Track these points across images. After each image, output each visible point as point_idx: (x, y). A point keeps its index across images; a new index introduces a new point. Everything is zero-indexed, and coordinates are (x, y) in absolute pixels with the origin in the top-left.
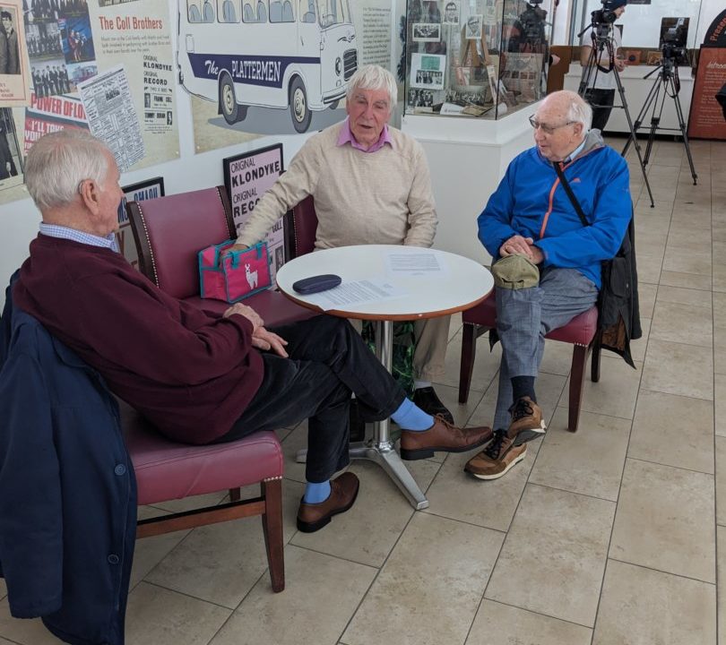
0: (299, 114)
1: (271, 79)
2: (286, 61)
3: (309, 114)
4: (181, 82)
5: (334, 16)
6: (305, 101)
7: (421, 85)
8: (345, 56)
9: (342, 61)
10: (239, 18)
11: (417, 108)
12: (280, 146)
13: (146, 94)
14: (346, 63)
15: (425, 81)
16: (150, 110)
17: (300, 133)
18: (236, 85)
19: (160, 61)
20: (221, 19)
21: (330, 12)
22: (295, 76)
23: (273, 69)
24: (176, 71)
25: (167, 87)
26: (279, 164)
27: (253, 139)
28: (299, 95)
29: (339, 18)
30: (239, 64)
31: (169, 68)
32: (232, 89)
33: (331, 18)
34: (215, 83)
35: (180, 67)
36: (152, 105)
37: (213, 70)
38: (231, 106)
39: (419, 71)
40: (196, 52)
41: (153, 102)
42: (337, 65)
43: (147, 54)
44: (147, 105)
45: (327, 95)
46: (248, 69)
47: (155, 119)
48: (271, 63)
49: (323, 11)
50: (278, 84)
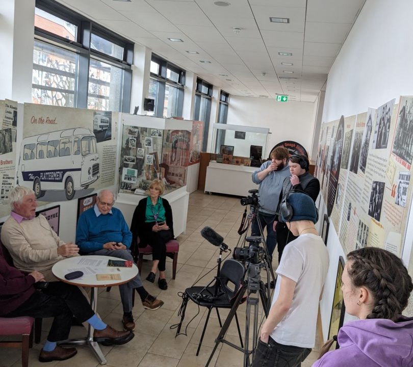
0: (69, 192)
1: (57, 179)
2: (64, 171)
3: (74, 192)
4: (18, 183)
5: (89, 151)
6: (73, 187)
7: (127, 181)
8: (93, 167)
9: (92, 169)
10: (45, 156)
11: (125, 190)
12: (59, 206)
13: (2, 189)
14: (93, 169)
15: (128, 180)
16: (3, 195)
17: (69, 200)
18: (42, 183)
19: (10, 176)
20: (38, 157)
21: (87, 149)
22: (69, 177)
23: (59, 175)
24: (16, 179)
25: (12, 186)
26: (58, 214)
27: (47, 204)
28: (70, 184)
29: (91, 151)
30: (44, 174)
31: (13, 178)
32: (39, 184)
33: (87, 152)
34: (32, 182)
35: (18, 177)
36: (4, 193)
37: (32, 177)
38: (38, 191)
39: (126, 175)
40: (26, 171)
41: (5, 192)
42: (89, 171)
43: (5, 174)
44: (2, 193)
45: (83, 183)
46: (47, 176)
47: (5, 199)
48: (58, 172)
49: (84, 149)
50: (61, 181)
